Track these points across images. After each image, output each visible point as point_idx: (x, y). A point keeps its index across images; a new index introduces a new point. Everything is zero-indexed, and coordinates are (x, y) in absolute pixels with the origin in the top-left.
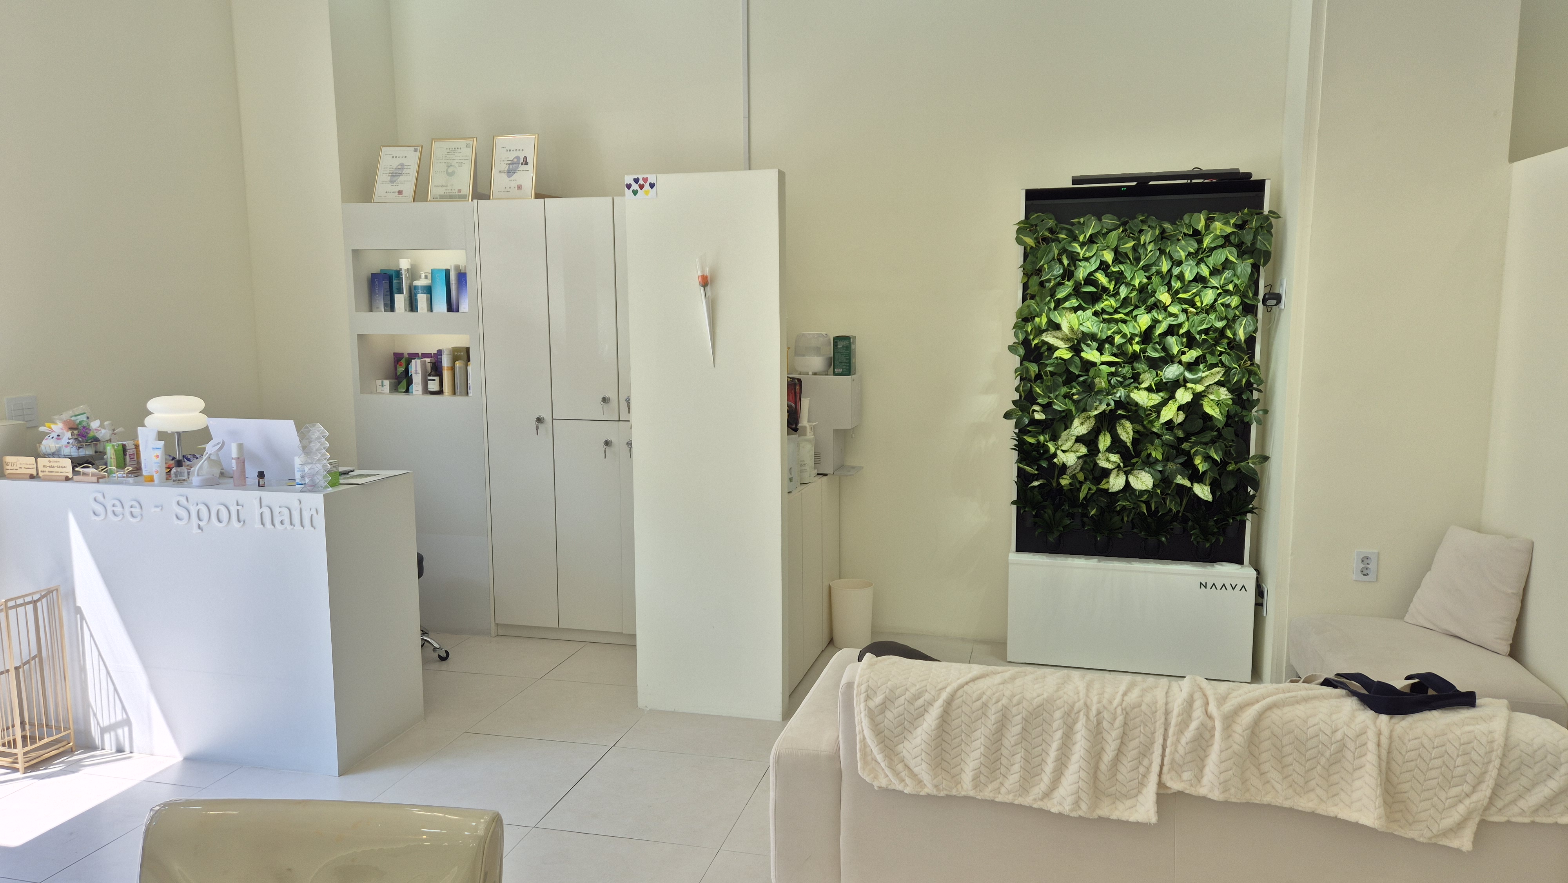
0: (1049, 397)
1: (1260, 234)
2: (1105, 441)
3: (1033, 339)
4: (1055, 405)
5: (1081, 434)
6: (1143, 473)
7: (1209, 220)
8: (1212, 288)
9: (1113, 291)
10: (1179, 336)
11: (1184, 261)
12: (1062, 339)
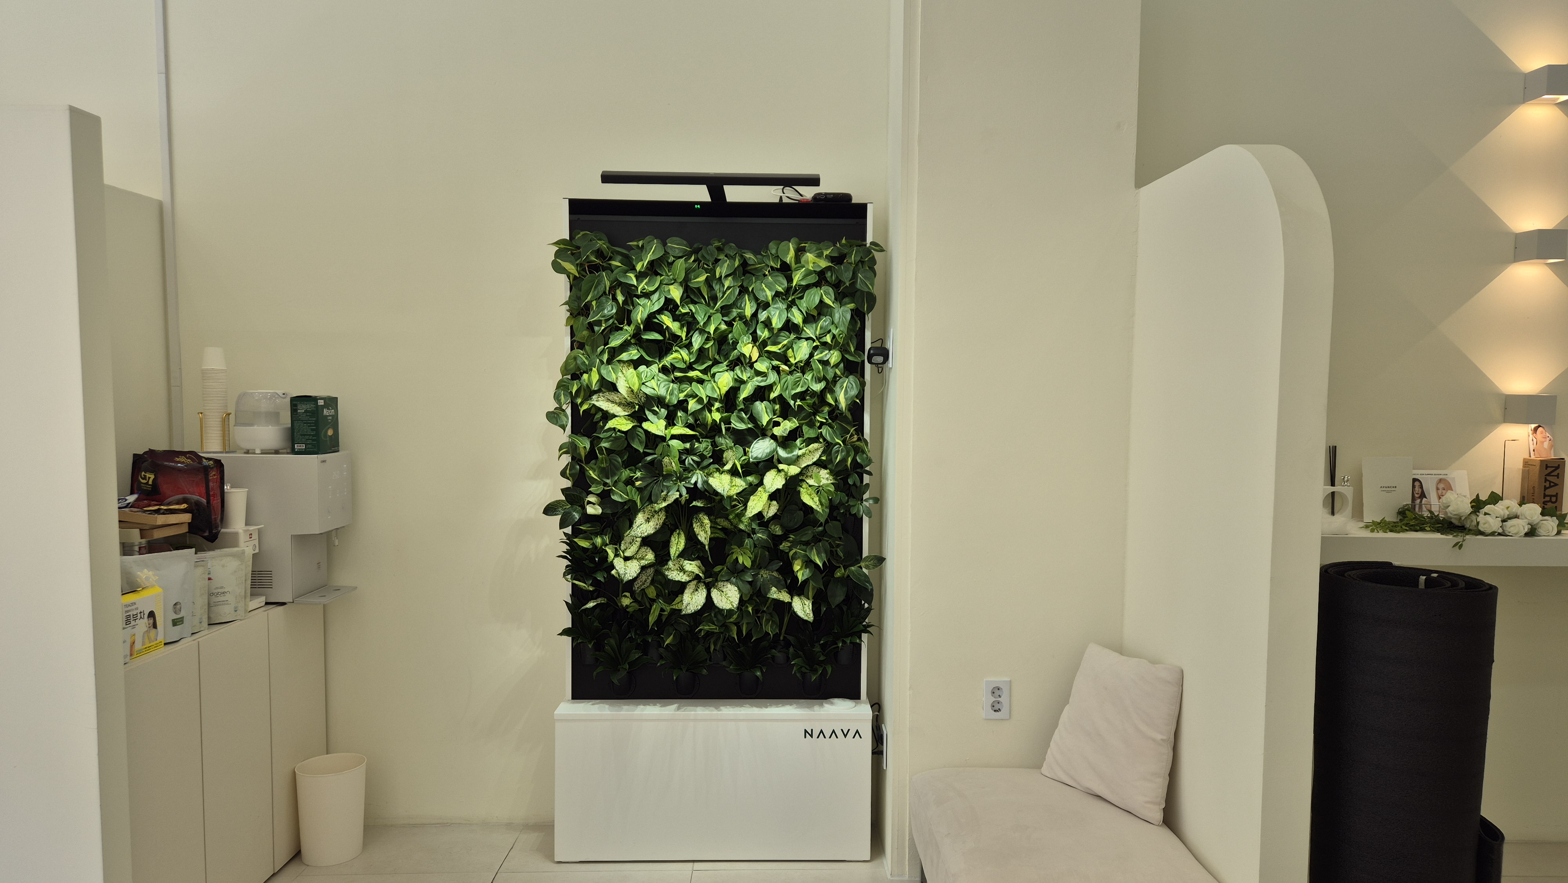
0: (605, 484)
1: (860, 271)
2: (677, 544)
3: (582, 403)
4: (613, 495)
5: (646, 534)
6: (729, 586)
7: (800, 251)
8: (807, 339)
9: (685, 340)
10: (769, 401)
11: (771, 303)
12: (620, 404)
